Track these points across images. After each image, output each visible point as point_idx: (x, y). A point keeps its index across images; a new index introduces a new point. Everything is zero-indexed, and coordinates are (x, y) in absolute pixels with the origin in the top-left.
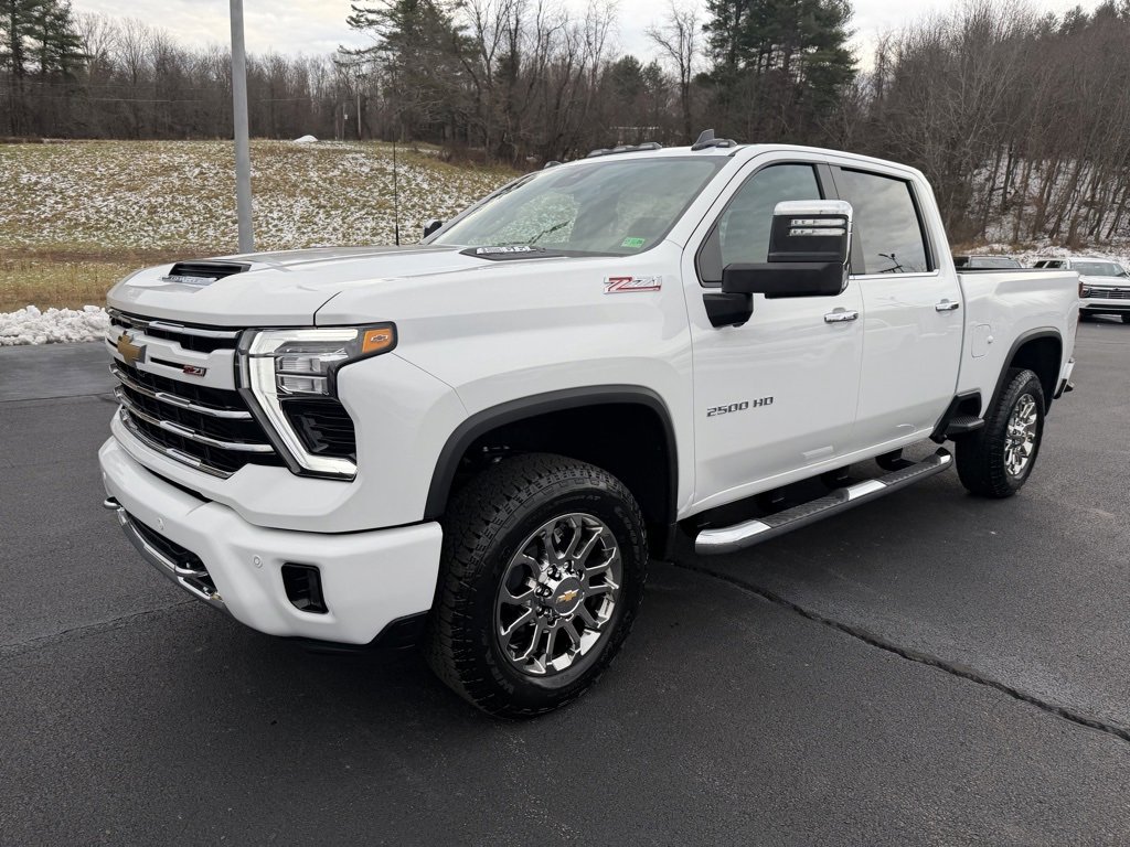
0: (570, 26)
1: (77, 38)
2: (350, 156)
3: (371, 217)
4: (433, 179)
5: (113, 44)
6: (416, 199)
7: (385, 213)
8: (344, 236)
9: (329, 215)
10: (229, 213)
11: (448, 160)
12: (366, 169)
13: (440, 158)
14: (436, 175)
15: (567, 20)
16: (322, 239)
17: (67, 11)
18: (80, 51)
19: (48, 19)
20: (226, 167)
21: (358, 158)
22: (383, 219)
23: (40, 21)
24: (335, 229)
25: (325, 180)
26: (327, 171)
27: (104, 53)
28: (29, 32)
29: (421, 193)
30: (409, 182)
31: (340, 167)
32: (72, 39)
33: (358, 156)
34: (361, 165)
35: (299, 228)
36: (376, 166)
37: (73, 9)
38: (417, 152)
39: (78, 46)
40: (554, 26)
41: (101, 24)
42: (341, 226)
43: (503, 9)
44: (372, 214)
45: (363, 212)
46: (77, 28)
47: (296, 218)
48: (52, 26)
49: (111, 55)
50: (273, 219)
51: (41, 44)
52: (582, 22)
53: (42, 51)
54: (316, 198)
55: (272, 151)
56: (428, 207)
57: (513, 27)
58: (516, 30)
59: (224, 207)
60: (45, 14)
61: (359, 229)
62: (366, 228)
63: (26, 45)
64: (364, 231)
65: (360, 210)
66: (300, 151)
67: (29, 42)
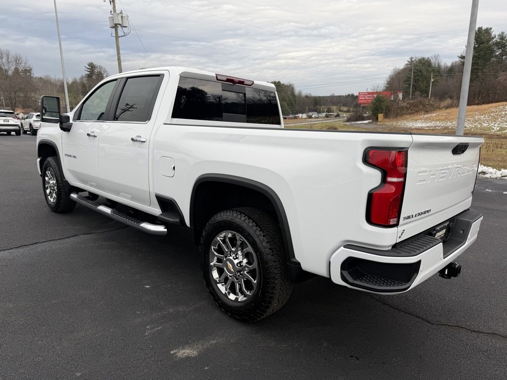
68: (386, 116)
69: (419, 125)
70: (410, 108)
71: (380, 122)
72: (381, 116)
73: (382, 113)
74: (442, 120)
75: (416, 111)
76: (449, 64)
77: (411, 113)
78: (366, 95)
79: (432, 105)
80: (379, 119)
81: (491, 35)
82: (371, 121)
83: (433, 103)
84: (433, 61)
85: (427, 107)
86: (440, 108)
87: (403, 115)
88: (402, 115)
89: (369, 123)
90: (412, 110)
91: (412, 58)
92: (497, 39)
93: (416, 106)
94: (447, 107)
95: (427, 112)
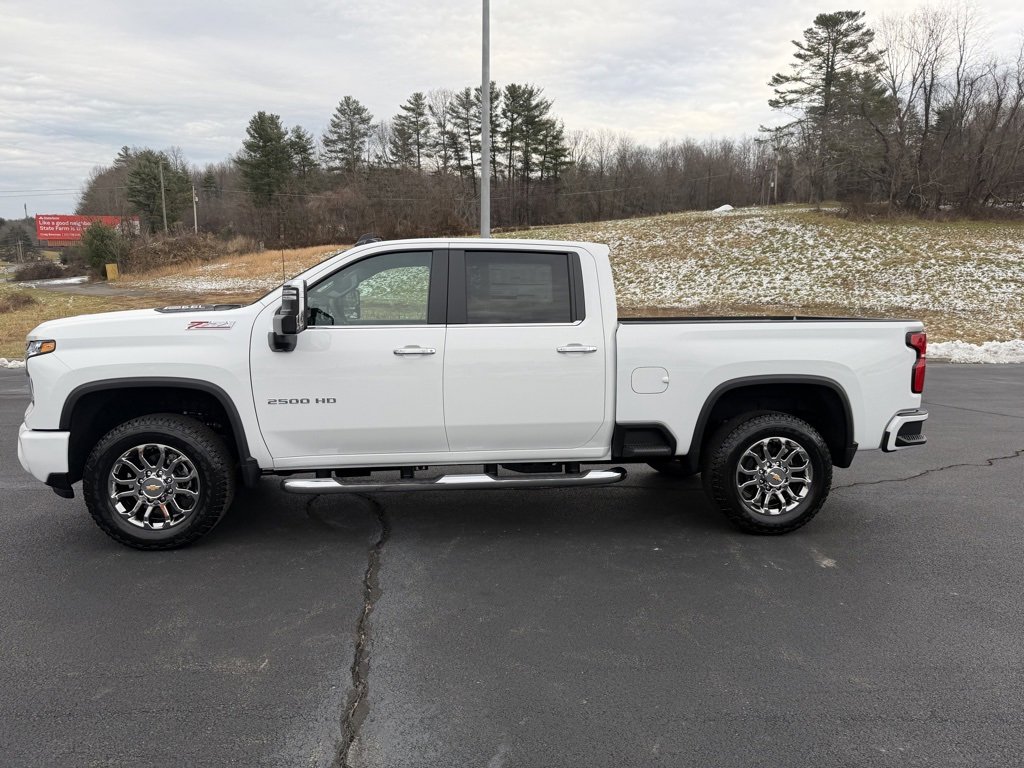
0: (999, 72)
1: (565, 150)
2: (749, 220)
3: (744, 273)
4: (822, 234)
5: (590, 151)
6: (795, 255)
7: (759, 269)
8: (714, 291)
9: (708, 273)
10: (628, 276)
11: (845, 216)
12: (759, 231)
13: (838, 215)
14: (827, 231)
15: (995, 66)
16: (694, 294)
17: (561, 132)
18: (567, 160)
19: (548, 139)
20: (640, 238)
21: (756, 220)
22: (756, 274)
23: (541, 142)
24: (709, 285)
25: (716, 243)
26: (722, 234)
27: (585, 158)
28: (536, 151)
29: (804, 247)
30: (795, 240)
31: (736, 231)
32: (561, 152)
33: (755, 219)
34: (756, 227)
35: (679, 285)
36: (770, 227)
37: (565, 130)
38: (818, 211)
39: (565, 156)
40: (980, 74)
41: (584, 137)
42: (715, 282)
43: (920, 69)
44: (747, 270)
45: (739, 269)
46: (566, 144)
47: (680, 277)
48: (551, 144)
49: (588, 159)
50: (661, 278)
51: (541, 159)
52: (1014, 66)
53: (542, 163)
54: (703, 259)
55: (683, 223)
56: (804, 261)
57: (928, 83)
58: (932, 85)
59: (627, 271)
60: (546, 136)
61: (730, 284)
62: (737, 283)
63: (534, 160)
64: (734, 285)
65: (737, 267)
66: (705, 220)
67: (536, 158)
68: (124, 268)
69: (204, 285)
70: (169, 252)
71: (113, 280)
72: (111, 269)
73: (113, 261)
74: (246, 276)
75: (186, 259)
76: (202, 169)
77: (176, 263)
78: (55, 221)
79: (211, 247)
80: (110, 276)
81: (280, 128)
82: (86, 278)
83: (213, 244)
84: (171, 159)
85: (203, 250)
86: (229, 254)
87: (159, 266)
88: (157, 266)
89: (83, 283)
90: (175, 256)
91: (126, 149)
92: (290, 136)
93: (181, 248)
94: (241, 252)
95: (206, 260)
